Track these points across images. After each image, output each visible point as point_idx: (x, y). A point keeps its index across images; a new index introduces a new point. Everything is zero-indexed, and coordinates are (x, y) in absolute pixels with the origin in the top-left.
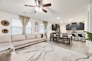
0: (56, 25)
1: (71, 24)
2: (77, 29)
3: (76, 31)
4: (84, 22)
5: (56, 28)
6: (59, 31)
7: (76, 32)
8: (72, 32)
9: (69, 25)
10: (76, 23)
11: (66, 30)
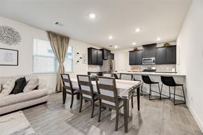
0: (102, 50)
1: (142, 48)
2: (157, 63)
3: (154, 68)
4: (175, 41)
5: (101, 59)
6: (111, 68)
7: (154, 71)
8: (145, 71)
9: (136, 50)
10: (155, 44)
11: (130, 64)
